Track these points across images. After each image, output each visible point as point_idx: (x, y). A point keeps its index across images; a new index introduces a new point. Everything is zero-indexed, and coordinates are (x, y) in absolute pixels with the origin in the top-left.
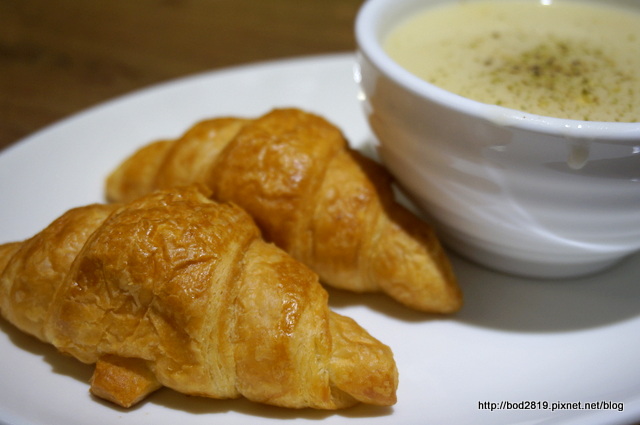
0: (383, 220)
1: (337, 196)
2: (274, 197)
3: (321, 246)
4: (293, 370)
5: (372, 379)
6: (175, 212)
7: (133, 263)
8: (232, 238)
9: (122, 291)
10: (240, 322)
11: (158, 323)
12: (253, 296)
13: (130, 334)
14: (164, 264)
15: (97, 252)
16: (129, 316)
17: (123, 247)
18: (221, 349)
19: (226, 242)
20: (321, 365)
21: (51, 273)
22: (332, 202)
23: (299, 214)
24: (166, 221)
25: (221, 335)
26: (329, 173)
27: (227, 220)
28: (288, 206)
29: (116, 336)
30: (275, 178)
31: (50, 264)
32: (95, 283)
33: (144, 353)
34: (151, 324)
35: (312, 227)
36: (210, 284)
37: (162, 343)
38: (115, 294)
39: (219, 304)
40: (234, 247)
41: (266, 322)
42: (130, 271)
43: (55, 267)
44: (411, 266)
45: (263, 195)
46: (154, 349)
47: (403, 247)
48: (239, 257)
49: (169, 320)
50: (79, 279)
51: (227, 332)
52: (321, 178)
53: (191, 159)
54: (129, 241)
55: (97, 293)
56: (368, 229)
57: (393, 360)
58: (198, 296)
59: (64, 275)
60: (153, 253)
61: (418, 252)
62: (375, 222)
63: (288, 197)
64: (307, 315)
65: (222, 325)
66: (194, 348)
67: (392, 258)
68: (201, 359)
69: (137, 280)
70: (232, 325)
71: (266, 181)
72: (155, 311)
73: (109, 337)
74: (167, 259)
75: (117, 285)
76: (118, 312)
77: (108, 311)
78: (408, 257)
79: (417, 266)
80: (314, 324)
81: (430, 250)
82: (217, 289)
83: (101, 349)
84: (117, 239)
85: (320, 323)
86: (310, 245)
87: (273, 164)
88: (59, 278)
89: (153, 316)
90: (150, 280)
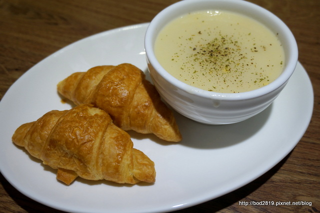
0: (154, 112)
1: (138, 105)
2: (116, 107)
3: (132, 122)
4: (121, 175)
5: (147, 177)
6: (80, 122)
7: (67, 143)
8: (99, 131)
9: (64, 151)
10: (103, 160)
11: (76, 161)
12: (107, 151)
13: (68, 164)
14: (77, 143)
15: (55, 138)
16: (67, 159)
17: (63, 137)
18: (97, 169)
19: (98, 133)
20: (130, 172)
21: (40, 141)
22: (136, 107)
23: (125, 112)
24: (77, 127)
25: (97, 165)
26: (135, 95)
27: (98, 123)
28: (120, 110)
29: (63, 164)
30: (116, 100)
31: (39, 138)
32: (55, 148)
33: (73, 169)
34: (74, 161)
35: (129, 116)
36: (92, 150)
37: (78, 167)
38: (62, 151)
39: (96, 156)
40: (100, 134)
41: (112, 160)
42: (66, 145)
43: (41, 139)
44: (164, 130)
45: (111, 106)
46: (76, 168)
47: (161, 123)
48: (103, 136)
49: (80, 160)
50: (50, 145)
51: (99, 164)
52: (132, 98)
53: (87, 87)
54: (65, 135)
55: (56, 150)
56: (149, 116)
57: (154, 169)
58: (88, 154)
59: (45, 142)
60: (73, 139)
61: (166, 125)
62: (151, 113)
63: (120, 107)
64: (125, 157)
65: (97, 162)
66: (88, 169)
67: (157, 126)
68: (91, 172)
69: (68, 149)
70: (100, 161)
71: (112, 101)
72: (75, 158)
73: (61, 164)
74: (78, 142)
75: (62, 149)
76: (63, 157)
77: (60, 156)
78: (163, 127)
79: (166, 129)
80: (127, 159)
81: (170, 123)
82: (95, 151)
83: (59, 166)
84: (61, 134)
85: (129, 159)
86: (129, 121)
87: (115, 94)
88: (43, 143)
89: (74, 159)
90: (73, 149)
